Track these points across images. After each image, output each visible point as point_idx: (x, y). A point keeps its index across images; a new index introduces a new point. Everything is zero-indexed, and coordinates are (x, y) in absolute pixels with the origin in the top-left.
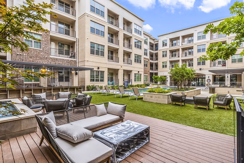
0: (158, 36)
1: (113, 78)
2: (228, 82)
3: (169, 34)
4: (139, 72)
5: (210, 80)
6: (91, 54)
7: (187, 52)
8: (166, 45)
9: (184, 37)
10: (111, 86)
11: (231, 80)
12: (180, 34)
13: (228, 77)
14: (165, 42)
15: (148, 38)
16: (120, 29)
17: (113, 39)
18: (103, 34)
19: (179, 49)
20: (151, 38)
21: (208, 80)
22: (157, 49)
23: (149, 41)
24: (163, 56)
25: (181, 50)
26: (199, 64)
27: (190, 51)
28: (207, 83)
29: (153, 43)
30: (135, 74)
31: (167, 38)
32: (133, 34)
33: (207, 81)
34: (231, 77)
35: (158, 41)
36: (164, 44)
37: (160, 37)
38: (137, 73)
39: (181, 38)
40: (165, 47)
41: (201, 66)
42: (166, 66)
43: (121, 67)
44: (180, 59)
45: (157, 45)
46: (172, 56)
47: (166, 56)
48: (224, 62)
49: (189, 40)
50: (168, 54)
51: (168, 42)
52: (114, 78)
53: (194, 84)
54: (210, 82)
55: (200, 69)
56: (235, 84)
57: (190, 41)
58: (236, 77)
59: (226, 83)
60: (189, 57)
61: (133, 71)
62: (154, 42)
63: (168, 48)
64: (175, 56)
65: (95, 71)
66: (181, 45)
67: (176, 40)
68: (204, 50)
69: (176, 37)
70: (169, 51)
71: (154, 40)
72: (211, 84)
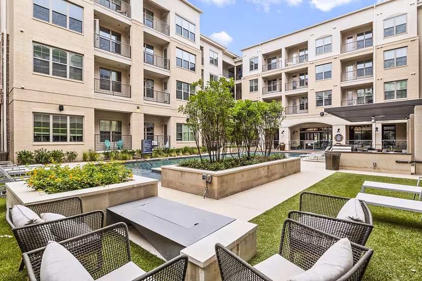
0: (242, 51)
1: (120, 133)
2: (377, 141)
3: (261, 44)
5: (340, 135)
6: (34, 71)
7: (297, 79)
8: (256, 68)
9: (290, 50)
10: (103, 152)
11: (384, 137)
12: (282, 45)
13: (377, 128)
14: (255, 62)
15: (220, 53)
16: (133, 21)
17: (120, 45)
18: (77, 25)
19: (280, 75)
20: (226, 54)
21: (337, 135)
22: (240, 77)
23: (221, 58)
24: (251, 90)
25: (284, 77)
27: (302, 77)
28: (336, 142)
29: (234, 64)
30: (179, 125)
31: (258, 54)
32: (171, 35)
33: (336, 138)
34: (383, 130)
35: (241, 61)
36: (254, 67)
37: (245, 53)
39: (284, 53)
40: (255, 72)
43: (138, 108)
44: (283, 94)
45: (240, 69)
46: (269, 90)
47: (256, 89)
48: (370, 99)
49: (300, 55)
50: (261, 84)
51: (261, 62)
52: (122, 134)
53: (309, 145)
54: (341, 140)
55: (322, 114)
56: (392, 145)
57: (301, 59)
58: (394, 131)
59: (374, 143)
60: (300, 90)
61: (172, 119)
62: (235, 62)
63: (261, 73)
64: (275, 89)
65: (68, 118)
66: (283, 67)
67: (275, 58)
68: (328, 75)
69: (274, 51)
70: (263, 78)
71: (234, 58)
72: (343, 144)
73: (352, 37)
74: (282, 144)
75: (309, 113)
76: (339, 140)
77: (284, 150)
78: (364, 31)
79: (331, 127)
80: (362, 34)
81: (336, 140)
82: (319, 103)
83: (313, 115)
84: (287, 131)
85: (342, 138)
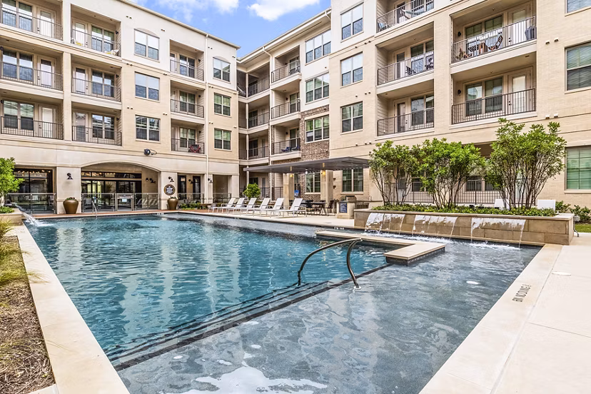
5: (172, 186)
13: (209, 179)
21: (167, 187)
25: (69, 62)
28: (169, 197)
33: (165, 190)
41: (148, 144)
53: (126, 201)
55: (147, 153)
66: (68, 41)
68: (154, 95)
72: (176, 195)
73: (174, 56)
74: (72, 201)
75: (124, 148)
76: (170, 192)
77: (75, 213)
78: (188, 56)
79: (158, 172)
80: (184, 58)
81: (167, 193)
82: (141, 134)
83: (129, 151)
84: (77, 175)
85: (173, 190)
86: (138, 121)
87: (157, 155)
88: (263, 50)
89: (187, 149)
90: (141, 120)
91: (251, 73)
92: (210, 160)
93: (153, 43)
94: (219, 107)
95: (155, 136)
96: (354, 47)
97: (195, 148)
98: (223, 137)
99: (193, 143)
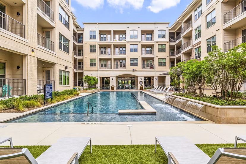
0: (84, 24)
1: (4, 77)
2: (156, 84)
3: (98, 24)
4: (66, 68)
7: (118, 50)
8: (95, 37)
9: (116, 32)
12: (112, 28)
13: (156, 78)
14: (94, 33)
19: (111, 45)
22: (81, 41)
24: (91, 51)
25: (113, 47)
26: (132, 65)
27: (121, 49)
28: (140, 85)
30: (61, 71)
33: (140, 83)
35: (83, 30)
36: (92, 36)
37: (86, 26)
38: (64, 69)
39: (112, 33)
40: (93, 40)
41: (134, 68)
42: (95, 65)
44: (113, 57)
45: (79, 35)
46: (102, 53)
47: (95, 52)
49: (120, 37)
50: (98, 49)
51: (97, 35)
52: (7, 78)
53: (127, 86)
54: (142, 84)
55: (134, 70)
60: (122, 56)
62: (77, 30)
63: (98, 41)
64: (105, 53)
66: (112, 41)
67: (106, 34)
68: (136, 50)
69: (105, 30)
70: (99, 45)
71: (77, 27)
72: (143, 85)
73: (144, 34)
74: (113, 86)
75: (127, 69)
76: (141, 84)
77: (113, 90)
78: (149, 33)
79: (137, 77)
80: (148, 34)
81: (140, 84)
82: (132, 64)
83: (128, 70)
84: (115, 78)
85: (142, 83)
86: (131, 60)
87: (137, 71)
88: (178, 21)
89: (149, 68)
90: (132, 60)
91: (177, 31)
92: (156, 71)
93: (136, 33)
94: (161, 50)
95: (136, 64)
96: (211, 7)
97: (152, 67)
98: (163, 61)
99: (151, 65)
